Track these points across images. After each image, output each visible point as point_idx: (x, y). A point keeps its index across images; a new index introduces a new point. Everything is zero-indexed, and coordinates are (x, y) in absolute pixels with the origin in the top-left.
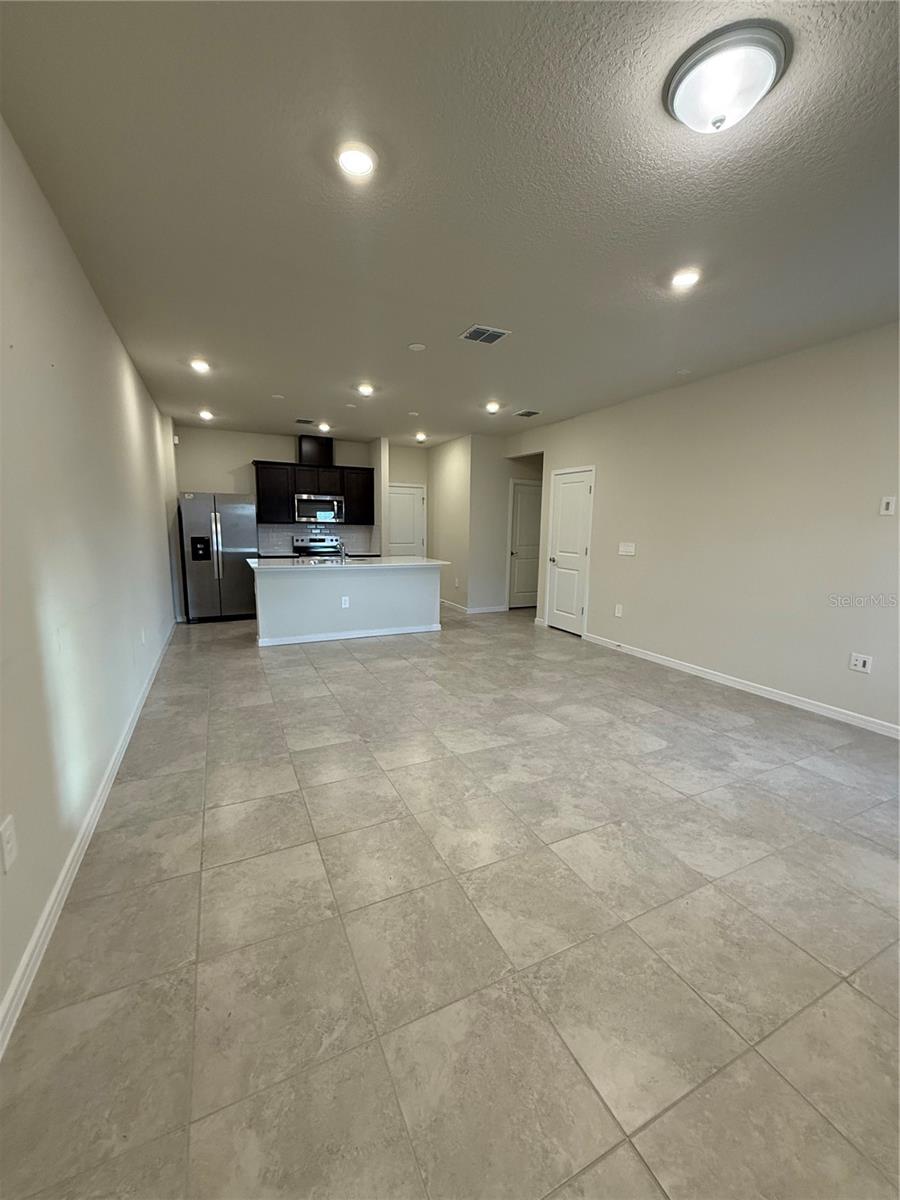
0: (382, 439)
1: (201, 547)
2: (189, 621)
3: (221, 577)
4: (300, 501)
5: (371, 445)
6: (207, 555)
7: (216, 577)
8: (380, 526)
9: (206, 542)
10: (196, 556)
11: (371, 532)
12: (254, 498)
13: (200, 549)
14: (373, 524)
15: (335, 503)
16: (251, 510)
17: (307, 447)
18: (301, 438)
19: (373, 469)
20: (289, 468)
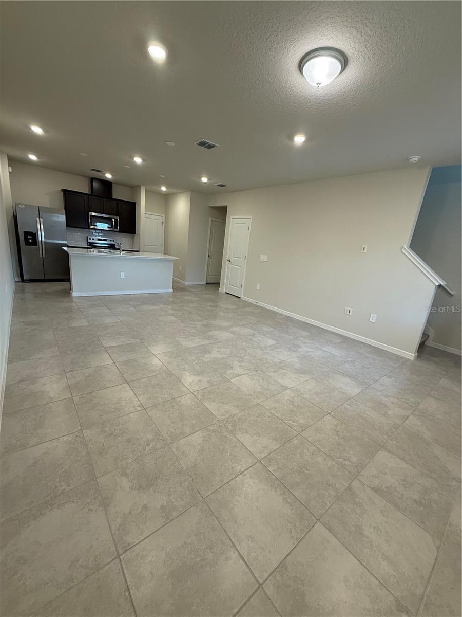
0: (141, 187)
1: (31, 238)
2: (23, 281)
3: (44, 256)
4: (92, 216)
5: (135, 189)
6: (35, 242)
7: (41, 256)
8: (139, 235)
9: (34, 235)
10: (27, 243)
11: (133, 238)
12: (64, 211)
13: (30, 239)
14: (135, 234)
15: (113, 220)
16: (63, 218)
17: (95, 184)
18: (92, 179)
19: (135, 203)
20: (85, 196)
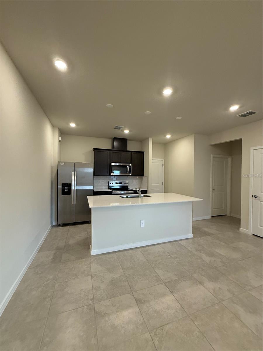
0: (149, 138)
2: (58, 226)
4: (112, 165)
5: (143, 141)
6: (69, 192)
7: (73, 203)
8: (148, 177)
9: (69, 186)
10: (64, 193)
12: (93, 165)
13: (66, 189)
14: (143, 176)
15: (128, 167)
16: (91, 170)
18: (114, 139)
19: (143, 152)
20: (109, 151)
